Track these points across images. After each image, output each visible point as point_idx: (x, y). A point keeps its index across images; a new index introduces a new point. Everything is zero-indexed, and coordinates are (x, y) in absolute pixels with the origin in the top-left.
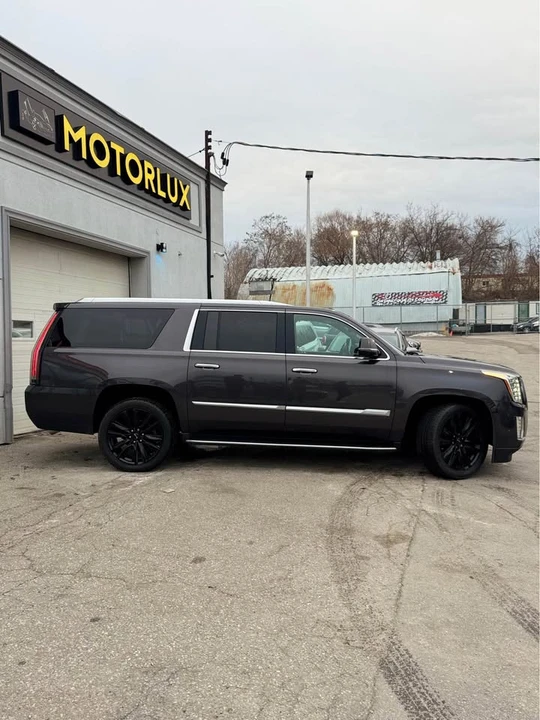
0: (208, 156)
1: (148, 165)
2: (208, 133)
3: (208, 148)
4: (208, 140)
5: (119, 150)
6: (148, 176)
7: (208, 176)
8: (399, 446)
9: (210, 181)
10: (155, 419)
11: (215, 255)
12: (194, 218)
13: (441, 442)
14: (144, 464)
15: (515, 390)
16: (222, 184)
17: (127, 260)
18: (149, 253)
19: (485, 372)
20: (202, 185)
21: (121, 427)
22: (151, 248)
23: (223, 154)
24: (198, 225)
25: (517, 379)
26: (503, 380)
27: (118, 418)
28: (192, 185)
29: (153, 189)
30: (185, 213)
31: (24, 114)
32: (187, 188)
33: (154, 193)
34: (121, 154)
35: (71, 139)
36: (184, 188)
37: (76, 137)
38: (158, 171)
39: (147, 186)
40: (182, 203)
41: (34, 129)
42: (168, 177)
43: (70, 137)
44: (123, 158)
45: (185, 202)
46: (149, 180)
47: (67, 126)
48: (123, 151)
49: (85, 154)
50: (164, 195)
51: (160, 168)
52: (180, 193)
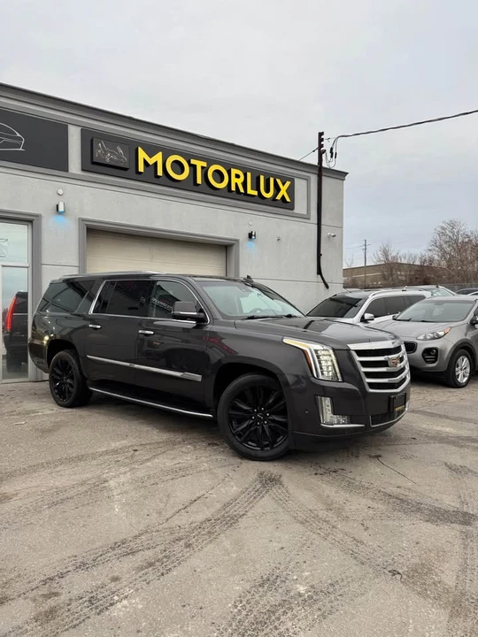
0: (321, 154)
1: (234, 171)
2: (321, 134)
3: (321, 146)
4: (321, 140)
5: (199, 164)
6: (234, 180)
7: (320, 171)
8: (215, 414)
9: (324, 173)
10: (70, 367)
11: (329, 237)
12: (300, 207)
13: (230, 414)
14: (65, 402)
15: (323, 363)
16: (342, 175)
17: (224, 248)
18: (237, 241)
19: (287, 341)
20: (314, 179)
21: (58, 372)
22: (243, 237)
23: (332, 149)
24: (305, 213)
25: (331, 352)
26: (303, 351)
27: (56, 365)
28: (296, 179)
29: (242, 190)
30: (286, 205)
31: (98, 153)
32: (288, 183)
33: (242, 193)
34: (203, 168)
35: (146, 163)
36: (283, 184)
37: (151, 161)
38: (249, 175)
39: (233, 188)
40: (279, 197)
41: (108, 161)
42: (262, 178)
43: (145, 162)
44: (205, 170)
45: (283, 196)
46: (236, 184)
47: (142, 155)
48: (205, 164)
49: (160, 173)
50: (255, 193)
51: (252, 171)
52: (277, 189)
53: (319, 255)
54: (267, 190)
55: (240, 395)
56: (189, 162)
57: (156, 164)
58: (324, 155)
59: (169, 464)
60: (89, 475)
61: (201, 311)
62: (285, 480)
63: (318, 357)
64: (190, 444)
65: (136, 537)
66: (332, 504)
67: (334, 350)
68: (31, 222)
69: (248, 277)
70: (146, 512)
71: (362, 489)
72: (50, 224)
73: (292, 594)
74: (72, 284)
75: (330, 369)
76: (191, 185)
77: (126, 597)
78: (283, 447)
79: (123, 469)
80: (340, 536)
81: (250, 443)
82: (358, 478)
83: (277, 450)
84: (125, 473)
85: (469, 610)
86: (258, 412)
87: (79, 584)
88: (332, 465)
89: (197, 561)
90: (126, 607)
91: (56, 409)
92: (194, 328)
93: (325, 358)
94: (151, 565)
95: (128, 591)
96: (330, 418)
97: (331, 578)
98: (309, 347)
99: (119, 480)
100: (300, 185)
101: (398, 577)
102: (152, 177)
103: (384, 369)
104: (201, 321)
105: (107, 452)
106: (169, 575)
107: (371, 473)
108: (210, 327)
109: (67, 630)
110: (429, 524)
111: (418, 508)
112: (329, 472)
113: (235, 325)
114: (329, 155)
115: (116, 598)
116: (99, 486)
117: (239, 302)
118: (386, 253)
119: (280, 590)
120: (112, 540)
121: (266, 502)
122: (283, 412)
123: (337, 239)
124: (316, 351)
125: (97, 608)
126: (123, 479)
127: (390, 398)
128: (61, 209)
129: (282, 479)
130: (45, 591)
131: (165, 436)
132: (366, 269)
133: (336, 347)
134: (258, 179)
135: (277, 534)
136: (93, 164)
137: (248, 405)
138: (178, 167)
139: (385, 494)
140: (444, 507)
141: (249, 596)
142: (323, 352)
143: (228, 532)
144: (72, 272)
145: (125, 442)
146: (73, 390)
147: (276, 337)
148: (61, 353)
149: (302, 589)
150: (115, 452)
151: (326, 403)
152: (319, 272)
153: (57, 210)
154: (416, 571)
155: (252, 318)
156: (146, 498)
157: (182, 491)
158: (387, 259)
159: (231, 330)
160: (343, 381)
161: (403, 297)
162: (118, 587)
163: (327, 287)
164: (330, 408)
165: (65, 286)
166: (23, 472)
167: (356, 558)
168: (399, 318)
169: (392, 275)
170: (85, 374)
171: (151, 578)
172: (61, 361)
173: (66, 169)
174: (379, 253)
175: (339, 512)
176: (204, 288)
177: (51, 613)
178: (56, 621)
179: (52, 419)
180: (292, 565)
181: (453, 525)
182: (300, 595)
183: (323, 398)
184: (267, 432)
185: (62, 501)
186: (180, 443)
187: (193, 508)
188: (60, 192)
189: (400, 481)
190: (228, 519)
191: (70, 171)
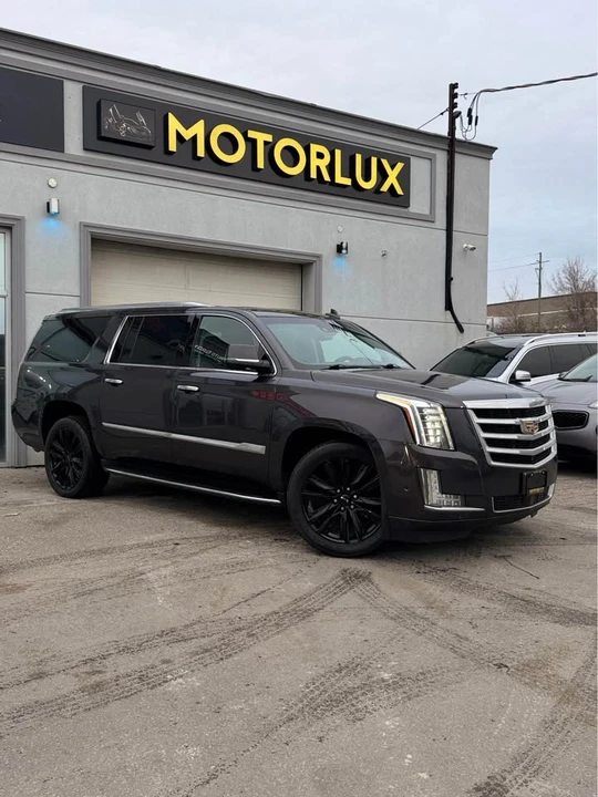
0: (453, 117)
2: (453, 86)
3: (453, 105)
4: (453, 96)
5: (261, 138)
6: (315, 162)
7: (451, 145)
8: (284, 499)
9: (457, 149)
10: (77, 441)
11: (465, 250)
12: (418, 203)
13: (304, 496)
14: (69, 490)
15: (429, 425)
16: (486, 151)
17: (299, 268)
18: (319, 257)
19: (381, 396)
20: (441, 158)
21: (59, 447)
22: (327, 250)
23: (470, 110)
24: (427, 212)
25: (440, 410)
26: (402, 408)
27: (56, 437)
28: (413, 160)
29: (327, 178)
30: (397, 200)
31: (108, 121)
32: (400, 166)
33: (327, 182)
34: (266, 143)
35: (180, 137)
36: (393, 167)
37: (187, 135)
38: (338, 153)
39: (313, 175)
40: (385, 188)
41: (123, 134)
42: (359, 158)
43: (178, 134)
44: (269, 147)
45: (392, 186)
46: (318, 168)
47: (174, 124)
48: (269, 138)
49: (201, 152)
50: (348, 182)
51: (342, 147)
52: (383, 175)
53: (449, 279)
54: (367, 177)
55: (319, 470)
56: (245, 135)
57: (194, 138)
58: (458, 120)
59: (223, 558)
60: (119, 568)
61: (265, 357)
62: (376, 578)
63: (423, 417)
64: (249, 539)
65: (186, 626)
66: (435, 601)
67: (443, 408)
68: (9, 228)
69: (333, 311)
70: (197, 604)
71: (478, 589)
72: (37, 233)
73: (374, 679)
74: (69, 321)
75: (438, 432)
76: (248, 171)
77: (181, 676)
78: (374, 540)
79: (162, 563)
80: (439, 632)
81: (330, 534)
82: (474, 578)
83: (368, 543)
84: (166, 566)
85: (582, 699)
86: (342, 493)
87: (127, 664)
88: (441, 564)
89: (261, 648)
90: (181, 684)
91: (57, 500)
92: (255, 381)
93: (431, 418)
94: (207, 651)
95: (182, 672)
96: (437, 499)
97: (422, 668)
98: (409, 404)
99: (159, 573)
100: (419, 169)
101: (505, 670)
102: (189, 158)
103: (514, 436)
104: (264, 372)
105: (139, 546)
106: (230, 660)
107: (493, 573)
108: (277, 380)
109: (119, 699)
110: (558, 625)
111: (547, 610)
112: (436, 570)
113: (312, 377)
114: (466, 119)
115: (169, 677)
116: (135, 578)
117: (319, 346)
118: (573, 276)
119: (360, 676)
120: (158, 629)
121: (350, 598)
122: (375, 494)
123: (479, 254)
124: (420, 410)
125: (148, 684)
126: (164, 572)
127: (521, 475)
128: (54, 209)
129: (372, 576)
130: (87, 668)
131: (215, 530)
132: (540, 302)
133: (446, 403)
134: (353, 159)
135: (361, 628)
136: (101, 140)
137: (330, 484)
138: (229, 142)
139: (507, 595)
140: (582, 609)
141: (323, 679)
142: (429, 411)
143: (300, 625)
144: (71, 304)
145: (160, 536)
146: (82, 474)
147: (368, 392)
148: (62, 420)
149: (386, 676)
150: (149, 545)
151: (432, 479)
152: (449, 306)
153: (48, 210)
154: (528, 666)
155: (336, 367)
156: (196, 590)
157: (242, 585)
158: (576, 287)
159: (308, 383)
160: (456, 450)
161: (580, 346)
162: (171, 668)
163: (461, 329)
164: (437, 484)
165: (60, 325)
166: (32, 564)
167: (456, 652)
168: (567, 377)
169: (583, 313)
170: (99, 451)
171: (208, 662)
172: (64, 432)
173: (60, 147)
174: (562, 275)
175: (443, 610)
176: (269, 326)
177: (98, 687)
178: (105, 692)
179: (56, 510)
180: (377, 655)
181: (589, 627)
182: (383, 680)
183: (428, 472)
184: (354, 520)
185: (91, 592)
186: (235, 537)
187: (256, 600)
188: (53, 182)
189: (530, 582)
190: (301, 612)
191: (66, 151)
